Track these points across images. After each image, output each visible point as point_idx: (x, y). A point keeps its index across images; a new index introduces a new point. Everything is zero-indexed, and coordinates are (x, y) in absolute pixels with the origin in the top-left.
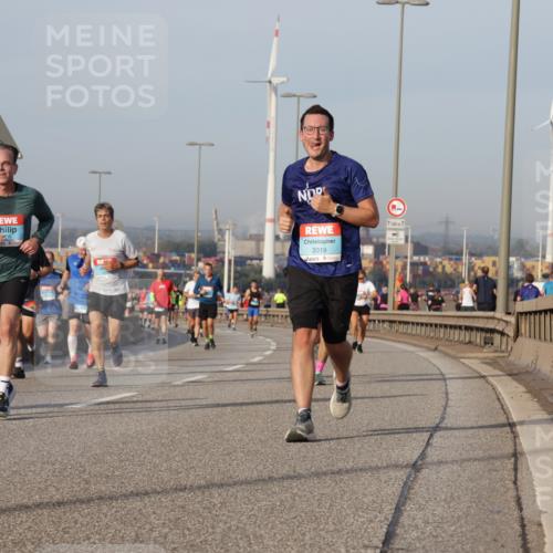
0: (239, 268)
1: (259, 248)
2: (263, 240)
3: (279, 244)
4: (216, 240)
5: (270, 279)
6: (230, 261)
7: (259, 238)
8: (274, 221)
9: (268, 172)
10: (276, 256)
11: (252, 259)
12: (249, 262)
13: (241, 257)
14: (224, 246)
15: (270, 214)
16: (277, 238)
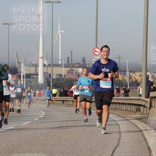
0: (28, 79)
1: (36, 70)
2: (38, 66)
3: (45, 68)
4: (17, 67)
5: (41, 84)
6: (23, 76)
7: (36, 66)
8: (43, 58)
9: (40, 37)
10: (44, 73)
11: (33, 75)
12: (32, 76)
13: (28, 74)
14: (21, 69)
15: (41, 55)
16: (44, 65)
